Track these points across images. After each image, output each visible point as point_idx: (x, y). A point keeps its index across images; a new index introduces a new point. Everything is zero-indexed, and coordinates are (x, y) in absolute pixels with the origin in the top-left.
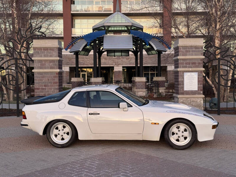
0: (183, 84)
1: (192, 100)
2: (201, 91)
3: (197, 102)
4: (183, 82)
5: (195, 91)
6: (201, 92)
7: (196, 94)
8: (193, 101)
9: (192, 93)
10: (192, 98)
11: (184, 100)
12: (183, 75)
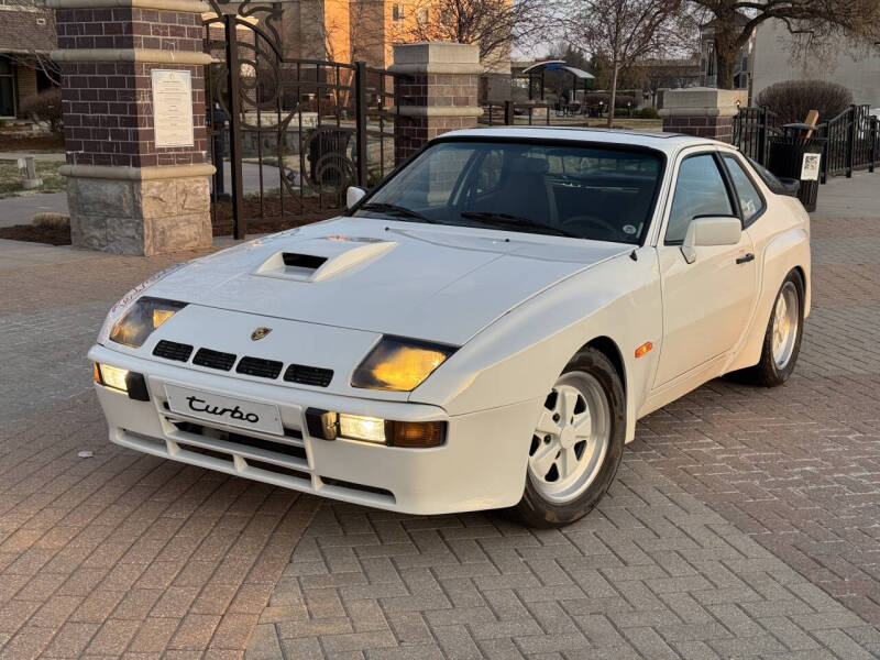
0: (151, 122)
1: (181, 188)
2: (202, 149)
3: (196, 193)
4: (150, 109)
5: (186, 149)
6: (204, 152)
7: (190, 162)
8: (185, 192)
9: (178, 155)
10: (181, 180)
11: (159, 187)
12: (150, 79)
